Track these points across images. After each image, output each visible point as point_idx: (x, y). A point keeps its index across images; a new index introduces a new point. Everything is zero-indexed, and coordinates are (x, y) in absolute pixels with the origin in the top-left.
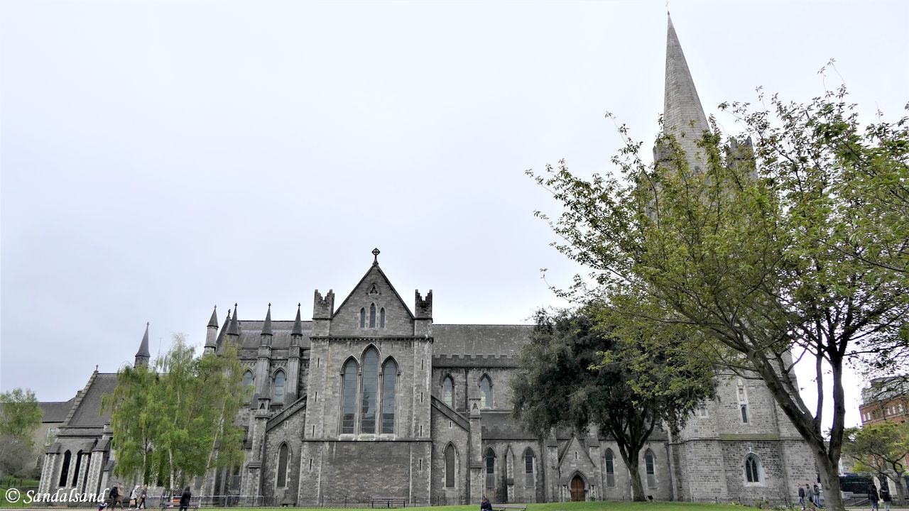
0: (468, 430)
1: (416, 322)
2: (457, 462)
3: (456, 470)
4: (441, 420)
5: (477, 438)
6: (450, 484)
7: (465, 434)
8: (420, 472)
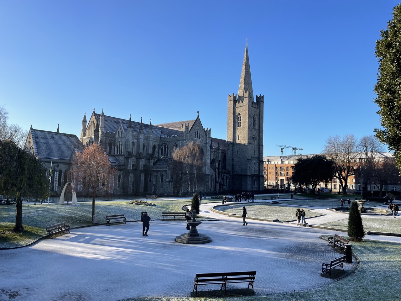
0: (215, 171)
1: (208, 138)
2: (213, 180)
3: (213, 183)
4: (211, 168)
5: (217, 174)
6: (212, 187)
7: (215, 173)
8: (208, 183)
